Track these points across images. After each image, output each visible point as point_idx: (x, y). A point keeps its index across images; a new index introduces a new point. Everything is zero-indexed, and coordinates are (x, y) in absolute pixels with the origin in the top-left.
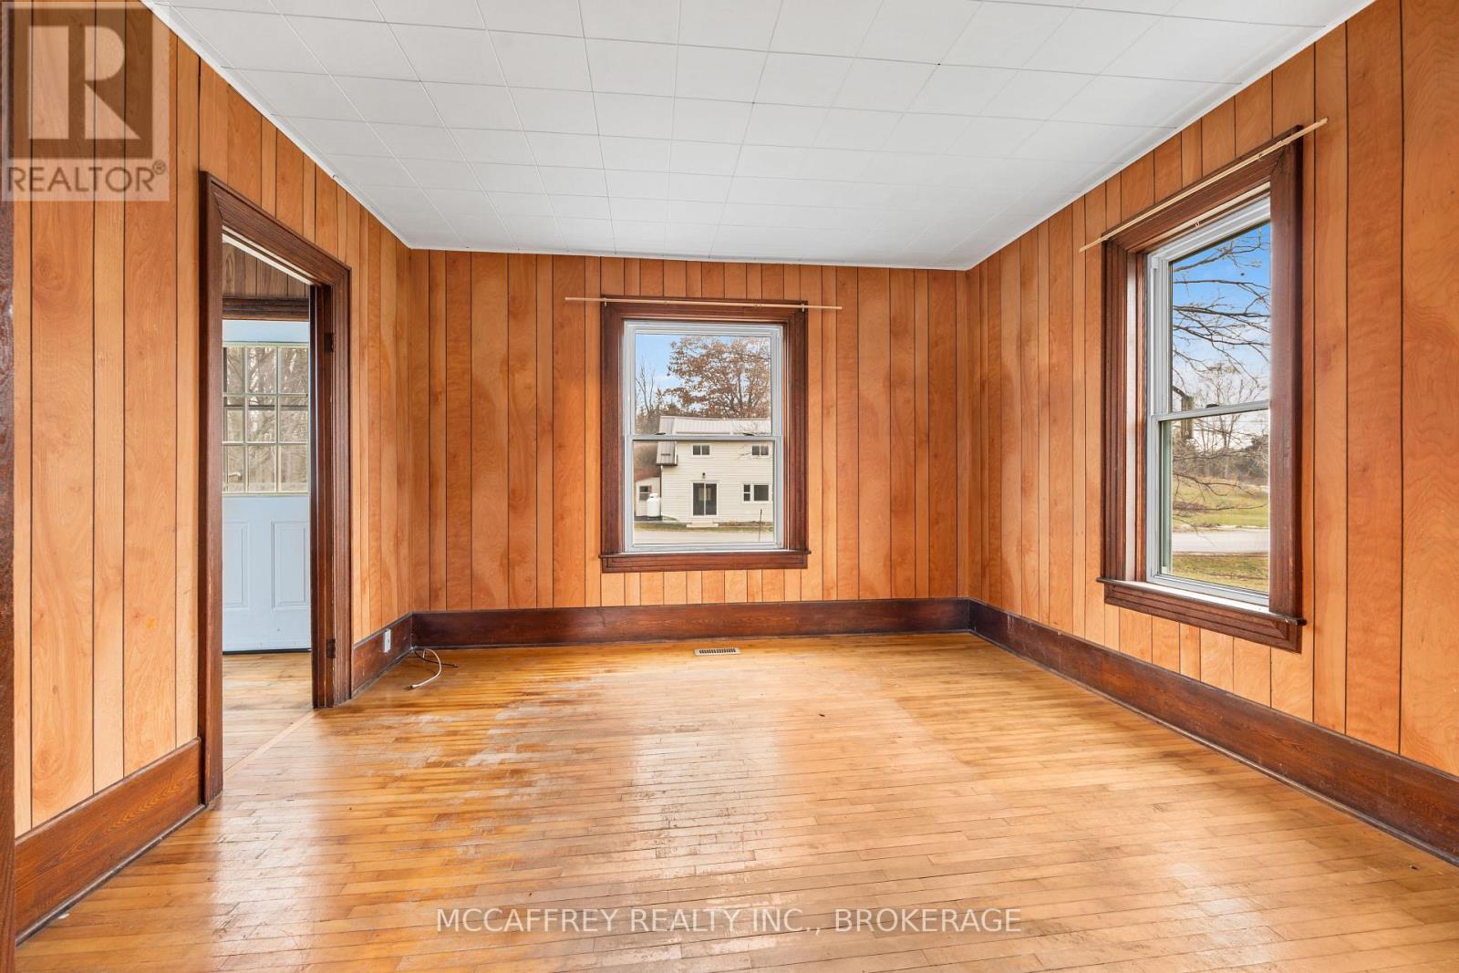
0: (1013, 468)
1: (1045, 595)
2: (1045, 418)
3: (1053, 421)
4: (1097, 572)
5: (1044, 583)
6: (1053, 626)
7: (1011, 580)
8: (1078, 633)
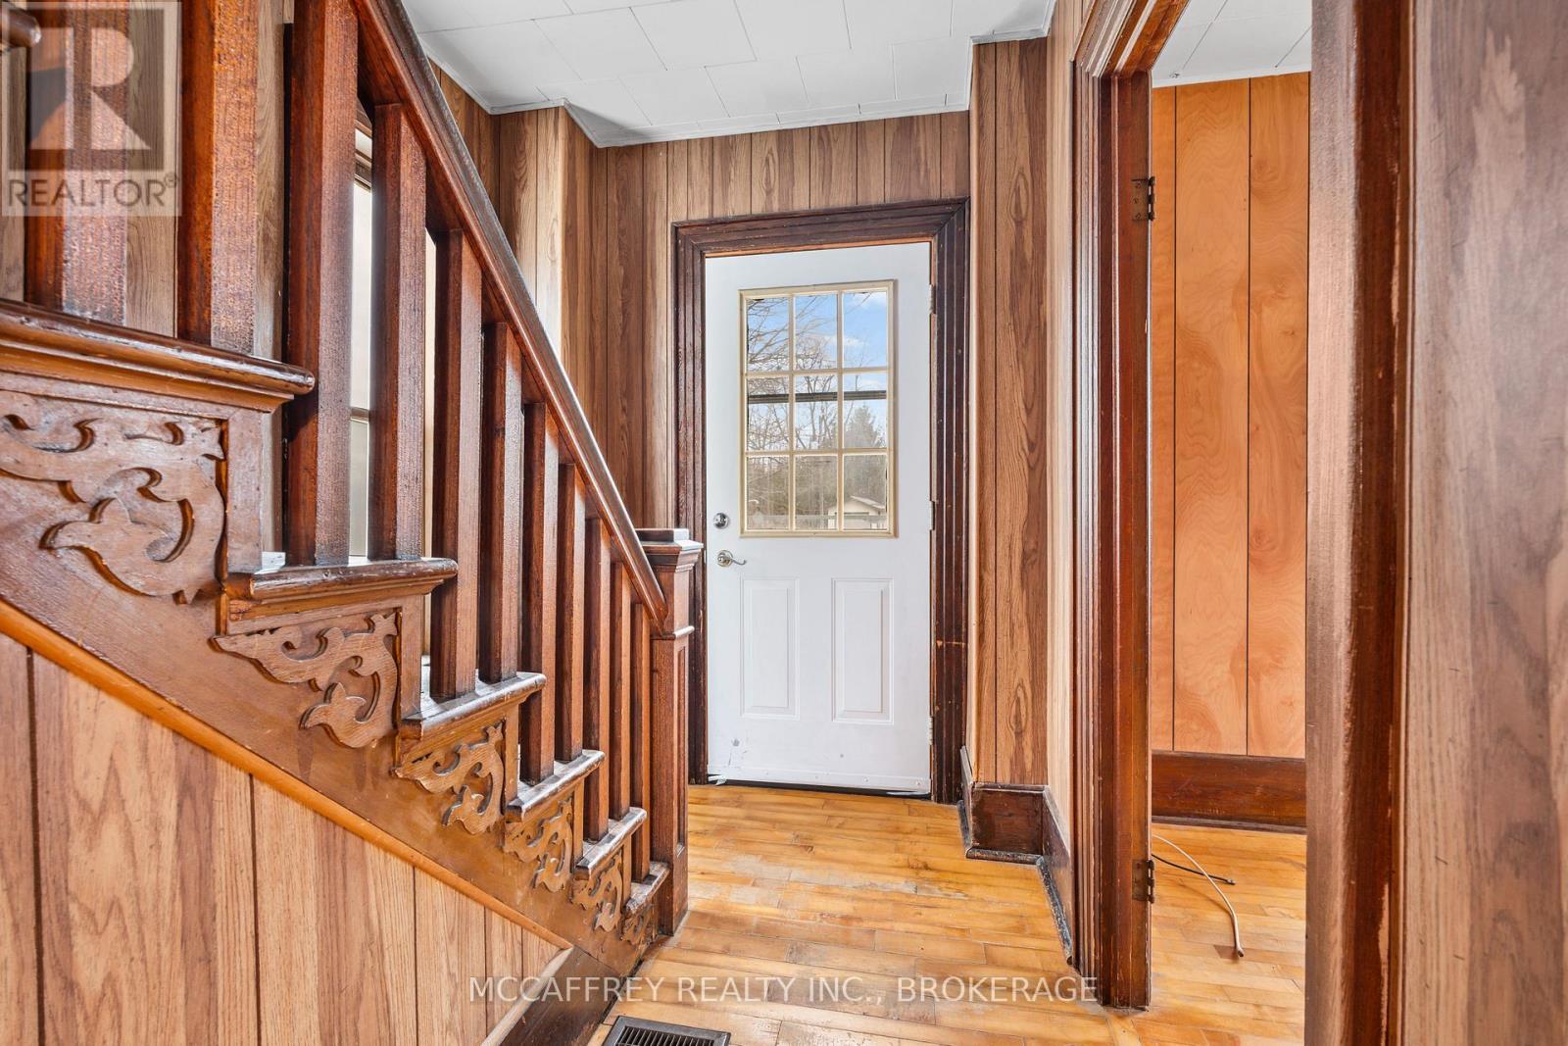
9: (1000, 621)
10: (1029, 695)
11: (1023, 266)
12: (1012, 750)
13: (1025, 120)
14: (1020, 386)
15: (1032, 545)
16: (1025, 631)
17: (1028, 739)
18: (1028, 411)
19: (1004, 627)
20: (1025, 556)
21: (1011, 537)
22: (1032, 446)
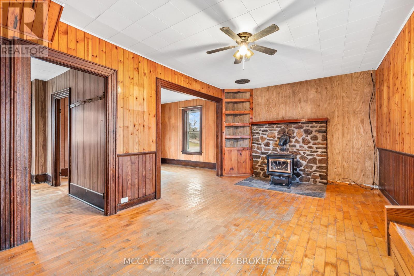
0: (167, 137)
1: (173, 154)
2: (173, 130)
3: (174, 130)
4: (181, 150)
5: (173, 153)
6: (174, 159)
7: (167, 153)
8: (178, 159)
9: (39, 153)
10: (44, 162)
11: (43, 108)
12: (41, 170)
13: (43, 90)
14: (42, 123)
15: (44, 143)
16: (43, 154)
17: (44, 168)
18: (44, 127)
19: (40, 154)
20: (43, 145)
21: (41, 142)
22: (44, 131)
